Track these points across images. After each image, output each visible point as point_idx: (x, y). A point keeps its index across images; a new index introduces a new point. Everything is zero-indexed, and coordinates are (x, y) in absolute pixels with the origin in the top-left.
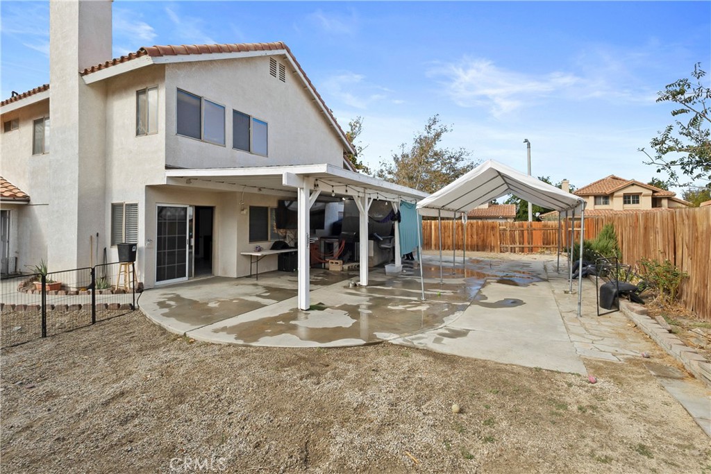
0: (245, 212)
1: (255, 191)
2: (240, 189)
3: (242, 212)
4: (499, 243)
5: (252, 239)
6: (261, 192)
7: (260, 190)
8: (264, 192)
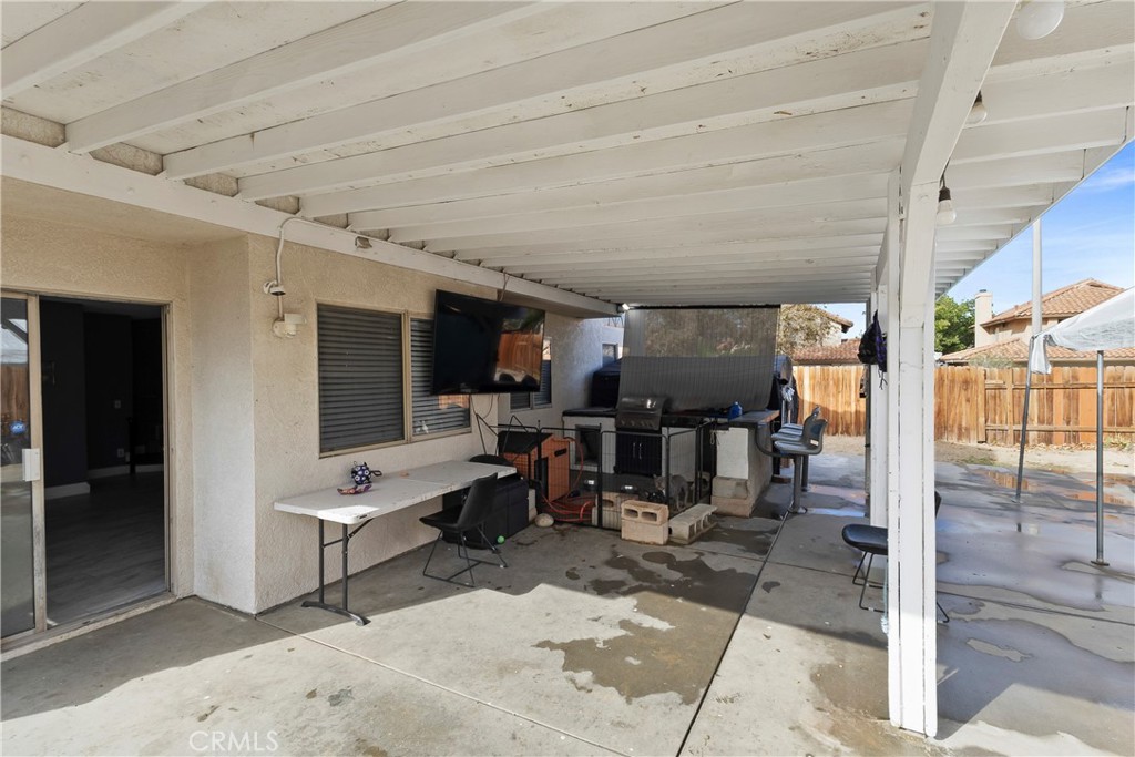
0: (290, 325)
1: (344, 242)
2: (269, 224)
3: (278, 328)
4: (982, 420)
5: (330, 441)
6: (368, 254)
7: (364, 242)
8: (381, 252)
